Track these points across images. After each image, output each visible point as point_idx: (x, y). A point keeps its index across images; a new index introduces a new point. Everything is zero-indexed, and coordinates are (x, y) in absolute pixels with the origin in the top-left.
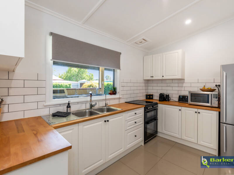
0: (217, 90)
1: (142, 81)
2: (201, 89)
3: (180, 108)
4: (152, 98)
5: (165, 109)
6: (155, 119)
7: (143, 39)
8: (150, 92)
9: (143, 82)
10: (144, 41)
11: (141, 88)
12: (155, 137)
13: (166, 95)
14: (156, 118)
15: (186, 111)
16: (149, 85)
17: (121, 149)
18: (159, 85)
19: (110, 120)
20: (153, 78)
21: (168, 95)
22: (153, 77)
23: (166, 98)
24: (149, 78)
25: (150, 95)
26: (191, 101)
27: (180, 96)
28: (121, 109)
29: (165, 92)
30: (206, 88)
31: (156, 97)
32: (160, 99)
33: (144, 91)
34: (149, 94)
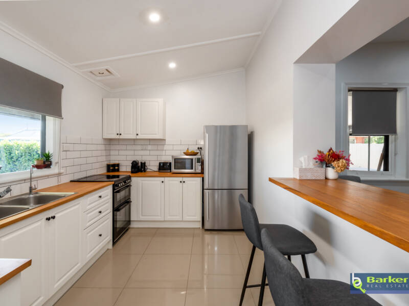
0: (199, 154)
1: (101, 141)
2: (184, 153)
3: (162, 179)
4: (118, 170)
5: (142, 183)
6: (127, 202)
7: (107, 70)
8: (114, 160)
9: (103, 143)
10: (108, 73)
11: (99, 153)
12: (127, 230)
13: (141, 163)
14: (128, 200)
15: (171, 182)
16: (112, 147)
17: (77, 264)
18: (129, 147)
19: (56, 216)
20: (121, 137)
21: (145, 163)
22: (120, 134)
23: (142, 167)
24: (114, 136)
25: (114, 165)
26: (175, 169)
27: (160, 163)
28: (73, 193)
29: (140, 159)
30: (190, 151)
31: (126, 168)
32: (133, 170)
33: (104, 159)
34: (112, 163)
